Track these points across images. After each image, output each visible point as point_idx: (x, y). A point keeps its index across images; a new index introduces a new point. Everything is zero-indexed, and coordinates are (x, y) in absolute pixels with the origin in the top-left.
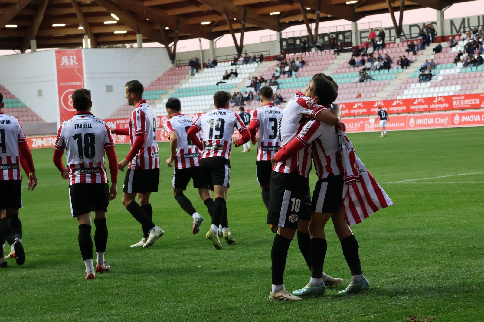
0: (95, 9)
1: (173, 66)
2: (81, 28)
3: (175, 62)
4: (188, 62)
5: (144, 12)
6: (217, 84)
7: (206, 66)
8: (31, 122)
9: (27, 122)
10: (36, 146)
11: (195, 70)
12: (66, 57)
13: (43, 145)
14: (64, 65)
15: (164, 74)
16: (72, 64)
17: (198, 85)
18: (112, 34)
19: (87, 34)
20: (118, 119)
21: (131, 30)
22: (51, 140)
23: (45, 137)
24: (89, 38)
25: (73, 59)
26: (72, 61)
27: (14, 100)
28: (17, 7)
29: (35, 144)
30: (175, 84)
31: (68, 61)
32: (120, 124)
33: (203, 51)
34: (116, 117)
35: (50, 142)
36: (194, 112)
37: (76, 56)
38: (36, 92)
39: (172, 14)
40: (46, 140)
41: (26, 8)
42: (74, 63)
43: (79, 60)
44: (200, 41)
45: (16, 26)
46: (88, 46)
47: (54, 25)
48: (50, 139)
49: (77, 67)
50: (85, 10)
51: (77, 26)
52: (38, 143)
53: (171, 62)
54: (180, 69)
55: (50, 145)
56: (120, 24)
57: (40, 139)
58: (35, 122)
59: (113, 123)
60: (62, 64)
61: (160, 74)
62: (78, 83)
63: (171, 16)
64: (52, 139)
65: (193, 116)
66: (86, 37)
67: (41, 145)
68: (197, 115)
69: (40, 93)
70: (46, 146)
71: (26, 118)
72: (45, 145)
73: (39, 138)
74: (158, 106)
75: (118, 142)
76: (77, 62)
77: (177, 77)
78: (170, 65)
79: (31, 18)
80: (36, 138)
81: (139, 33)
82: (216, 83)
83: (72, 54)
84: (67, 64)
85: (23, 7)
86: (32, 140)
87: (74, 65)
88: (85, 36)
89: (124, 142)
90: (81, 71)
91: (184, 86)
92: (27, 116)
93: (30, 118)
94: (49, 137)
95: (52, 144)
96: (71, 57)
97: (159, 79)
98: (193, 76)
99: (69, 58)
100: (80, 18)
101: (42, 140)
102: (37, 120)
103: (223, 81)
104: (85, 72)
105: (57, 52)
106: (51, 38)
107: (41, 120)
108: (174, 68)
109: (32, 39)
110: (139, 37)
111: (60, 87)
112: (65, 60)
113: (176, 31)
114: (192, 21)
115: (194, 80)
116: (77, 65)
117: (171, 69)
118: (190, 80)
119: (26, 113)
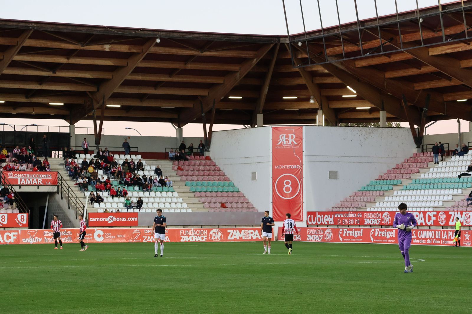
0: (329, 80)
1: (418, 151)
2: (312, 101)
3: (421, 146)
4: (431, 147)
5: (385, 85)
6: (460, 176)
7: (454, 153)
8: (240, 210)
9: (235, 210)
10: (232, 238)
11: (440, 158)
12: (285, 135)
13: (241, 238)
14: (281, 145)
15: (405, 160)
16: (290, 143)
17: (438, 176)
18: (354, 110)
19: (322, 109)
20: (336, 212)
21: (373, 106)
22: (252, 233)
23: (244, 229)
24: (323, 113)
25: (292, 137)
26: (290, 140)
27: (227, 183)
28: (238, 74)
29: (231, 237)
30: (415, 173)
31: (286, 140)
32: (338, 218)
33: (461, 135)
34: (334, 210)
35: (250, 235)
36: (418, 209)
37: (295, 134)
38: (251, 175)
39: (420, 89)
40: (244, 232)
41: (248, 76)
42: (292, 143)
43: (299, 139)
44: (459, 122)
45: (241, 98)
46: (322, 122)
47: (284, 98)
48: (250, 231)
49: (296, 147)
50: (319, 81)
51: (308, 100)
52: (235, 235)
53: (416, 146)
54: (425, 155)
55: (250, 238)
56: (360, 98)
57: (238, 231)
58: (245, 211)
59: (331, 217)
60: (279, 144)
61: (401, 161)
62: (295, 167)
63: (419, 90)
64: (253, 231)
65: (418, 213)
66: (320, 112)
67: (238, 238)
68: (421, 213)
69: (254, 176)
70: (245, 240)
71: (235, 205)
72: (244, 238)
73: (236, 230)
74: (386, 199)
75: (325, 240)
76: (296, 142)
77: (418, 164)
78: (414, 150)
79: (259, 89)
80: (233, 229)
81: (383, 109)
82: (459, 174)
83: (291, 132)
84: (285, 143)
85: (244, 76)
86: (229, 231)
87: (293, 145)
88: (318, 111)
89: (331, 241)
90: (300, 153)
91: (422, 176)
92: (237, 203)
93: (240, 206)
94: (248, 229)
95: (251, 236)
96: (290, 135)
97: (398, 167)
98: (436, 165)
99: (287, 137)
100: (311, 89)
101: (240, 232)
102: (248, 208)
103: (468, 172)
104: (304, 154)
105: (274, 128)
106: (283, 112)
107: (253, 208)
108: (418, 153)
109: (259, 113)
110: (382, 115)
111: (274, 170)
112: (283, 139)
113: (425, 109)
114: (447, 98)
115: (435, 170)
116: (296, 145)
117: (416, 155)
118: (431, 170)
119: (236, 200)
